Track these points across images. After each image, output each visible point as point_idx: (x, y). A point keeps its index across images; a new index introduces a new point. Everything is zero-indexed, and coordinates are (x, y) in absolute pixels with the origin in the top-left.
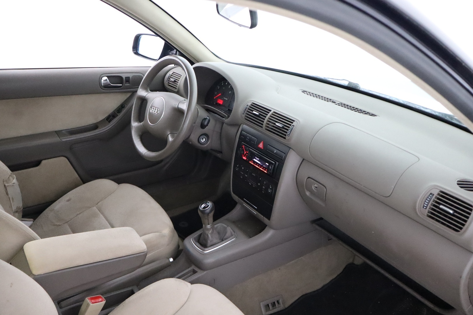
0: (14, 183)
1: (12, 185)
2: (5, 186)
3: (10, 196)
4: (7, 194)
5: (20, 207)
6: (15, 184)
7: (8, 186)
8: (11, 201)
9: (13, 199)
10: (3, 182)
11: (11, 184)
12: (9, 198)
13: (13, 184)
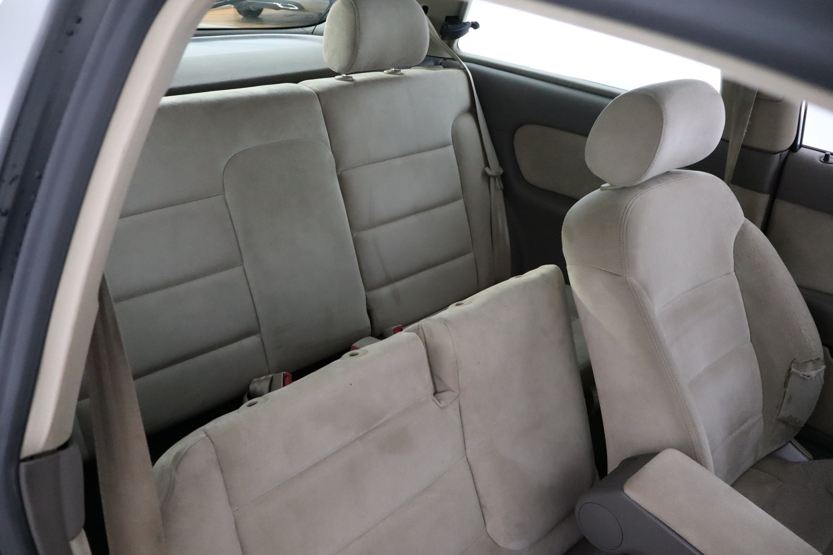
0: (808, 376)
1: (803, 376)
2: (790, 369)
3: (788, 390)
4: (786, 384)
5: (797, 421)
6: (808, 378)
7: (796, 374)
8: (785, 400)
9: (790, 399)
10: (792, 362)
11: (801, 373)
12: (785, 393)
13: (805, 377)
